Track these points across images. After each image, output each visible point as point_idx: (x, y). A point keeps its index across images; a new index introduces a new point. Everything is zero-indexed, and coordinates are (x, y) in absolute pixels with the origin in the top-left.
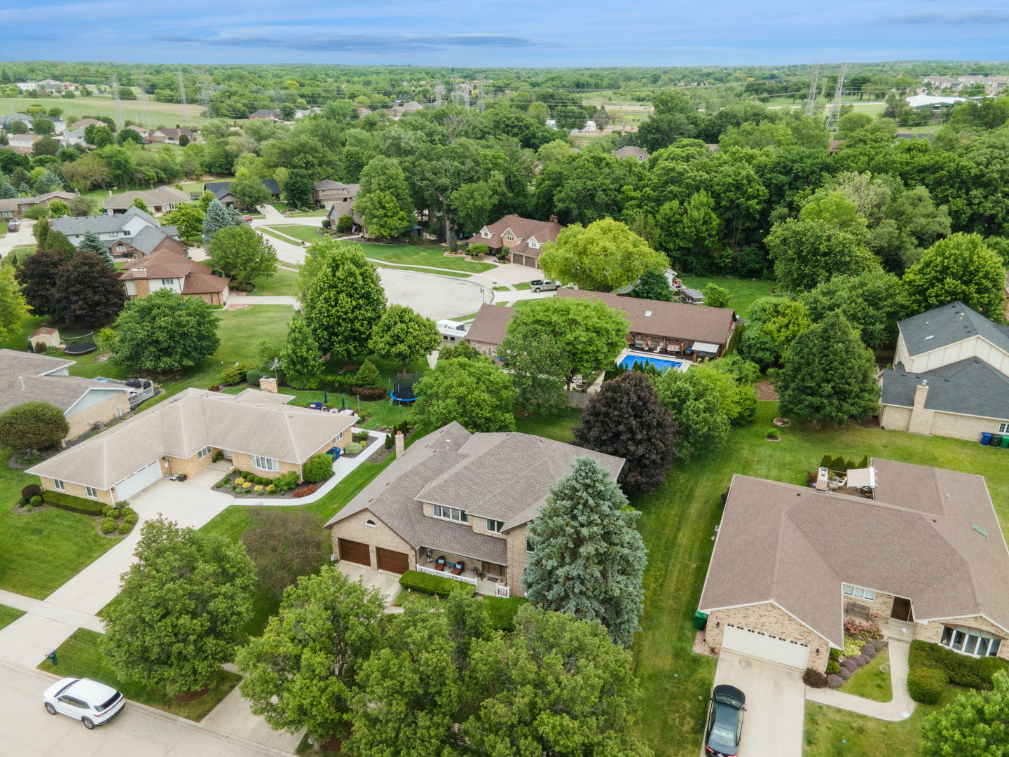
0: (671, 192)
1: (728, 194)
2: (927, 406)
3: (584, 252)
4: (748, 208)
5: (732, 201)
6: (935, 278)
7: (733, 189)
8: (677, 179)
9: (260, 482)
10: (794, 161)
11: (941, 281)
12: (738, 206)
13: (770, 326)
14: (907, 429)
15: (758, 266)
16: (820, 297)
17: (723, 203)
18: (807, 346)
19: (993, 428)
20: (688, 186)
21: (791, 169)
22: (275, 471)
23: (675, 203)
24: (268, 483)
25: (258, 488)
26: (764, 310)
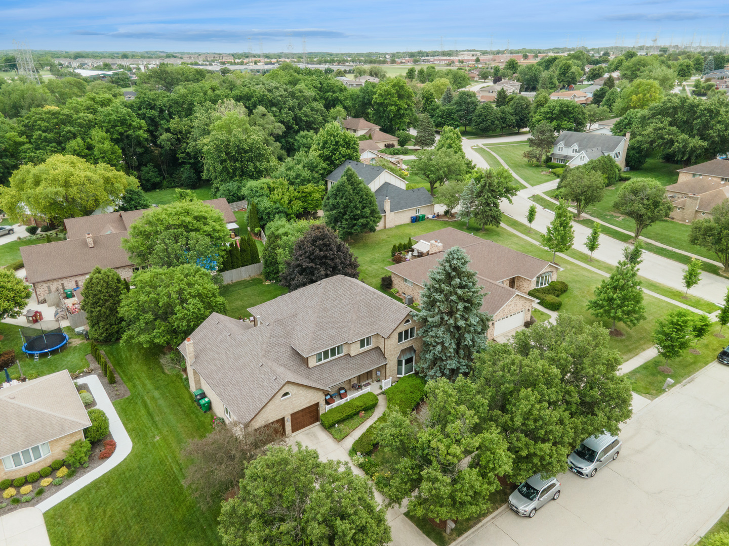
0: (70, 132)
1: (117, 128)
2: (391, 211)
3: (66, 185)
4: (138, 136)
5: (121, 134)
6: (333, 149)
7: (119, 124)
8: (68, 120)
9: (42, 475)
10: (153, 100)
11: (336, 150)
12: (128, 136)
13: (275, 196)
14: (385, 227)
15: (158, 179)
16: (288, 172)
17: (115, 136)
18: (346, 191)
19: (413, 214)
20: (80, 125)
21: (155, 105)
22: (48, 455)
23: (79, 139)
24: (53, 469)
25: (45, 482)
26: (262, 188)
